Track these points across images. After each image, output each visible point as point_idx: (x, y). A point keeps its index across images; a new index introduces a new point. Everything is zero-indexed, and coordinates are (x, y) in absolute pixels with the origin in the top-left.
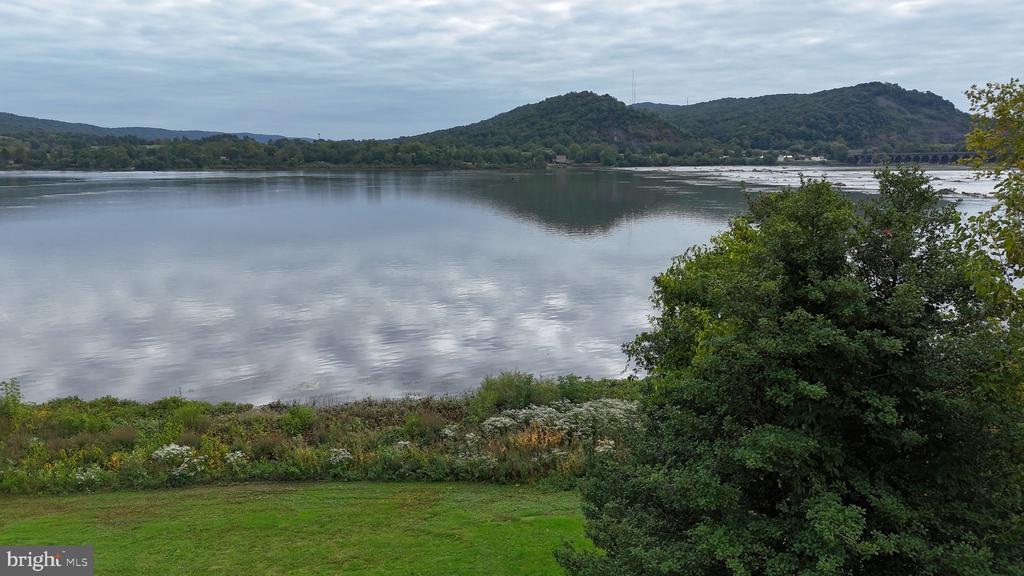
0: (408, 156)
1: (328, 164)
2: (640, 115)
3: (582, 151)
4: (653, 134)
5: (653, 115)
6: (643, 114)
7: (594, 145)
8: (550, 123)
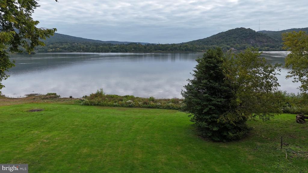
0: (184, 49)
1: (161, 51)
2: (261, 35)
3: (239, 46)
4: (265, 40)
5: (265, 34)
6: (262, 35)
7: (244, 44)
8: (229, 38)
